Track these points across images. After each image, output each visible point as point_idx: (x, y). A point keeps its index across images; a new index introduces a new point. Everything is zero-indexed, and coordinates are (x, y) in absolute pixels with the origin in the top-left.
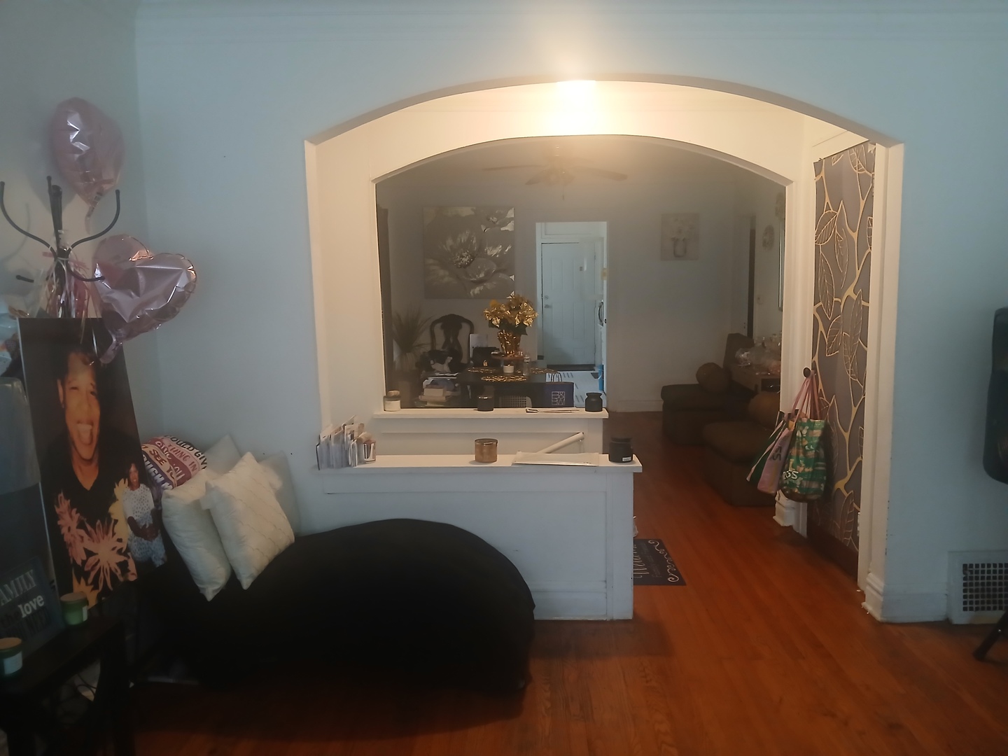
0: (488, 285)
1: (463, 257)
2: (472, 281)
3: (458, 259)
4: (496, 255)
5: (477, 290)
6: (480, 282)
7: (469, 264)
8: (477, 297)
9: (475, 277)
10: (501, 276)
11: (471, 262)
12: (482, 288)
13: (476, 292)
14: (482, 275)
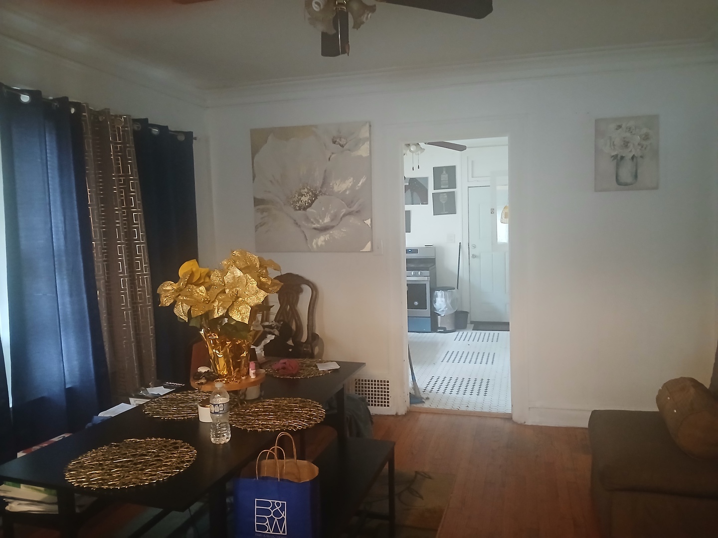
0: (335, 233)
1: (302, 195)
2: (315, 229)
3: (296, 199)
4: (345, 191)
5: (321, 240)
6: (325, 229)
7: (310, 205)
8: (321, 250)
9: (318, 222)
10: (352, 220)
11: (313, 202)
12: (327, 237)
13: (319, 243)
14: (327, 220)
